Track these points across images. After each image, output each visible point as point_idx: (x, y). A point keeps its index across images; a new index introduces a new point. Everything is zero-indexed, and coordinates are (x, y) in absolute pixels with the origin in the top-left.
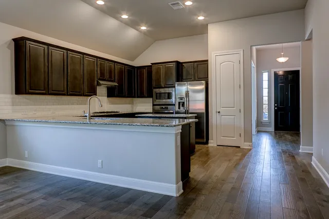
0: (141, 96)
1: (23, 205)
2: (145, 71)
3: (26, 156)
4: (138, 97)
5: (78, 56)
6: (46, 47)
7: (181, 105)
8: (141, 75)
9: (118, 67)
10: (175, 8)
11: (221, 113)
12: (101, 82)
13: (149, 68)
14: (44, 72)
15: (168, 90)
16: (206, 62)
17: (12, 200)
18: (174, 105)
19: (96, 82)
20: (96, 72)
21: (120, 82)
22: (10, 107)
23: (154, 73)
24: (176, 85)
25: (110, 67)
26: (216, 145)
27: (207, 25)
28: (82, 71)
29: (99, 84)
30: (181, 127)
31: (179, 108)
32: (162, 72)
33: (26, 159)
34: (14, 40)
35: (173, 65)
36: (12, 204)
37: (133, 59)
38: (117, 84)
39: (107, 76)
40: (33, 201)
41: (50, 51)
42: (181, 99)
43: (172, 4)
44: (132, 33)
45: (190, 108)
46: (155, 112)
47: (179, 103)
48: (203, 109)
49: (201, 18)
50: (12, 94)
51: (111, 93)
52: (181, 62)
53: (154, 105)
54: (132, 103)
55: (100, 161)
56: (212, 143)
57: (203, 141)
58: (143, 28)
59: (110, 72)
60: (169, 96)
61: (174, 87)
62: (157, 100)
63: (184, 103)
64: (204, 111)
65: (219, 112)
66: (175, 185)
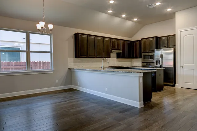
0: (136, 57)
1: (75, 102)
2: (138, 43)
3: (79, 84)
4: (134, 58)
5: (101, 39)
6: (87, 36)
7: (158, 62)
8: (136, 45)
9: (122, 42)
10: (151, 7)
12: (113, 51)
13: (140, 41)
14: (86, 47)
15: (150, 54)
16: (174, 36)
17: (72, 100)
18: (154, 62)
19: (110, 51)
20: (110, 46)
21: (124, 50)
22: (73, 63)
23: (142, 44)
24: (155, 51)
25: (118, 43)
26: (180, 88)
27: (175, 13)
28: (103, 46)
29: (111, 52)
30: (143, 74)
31: (157, 64)
32: (147, 43)
33: (78, 86)
34: (74, 34)
35: (154, 39)
36: (72, 101)
37: (131, 37)
38: (121, 51)
39: (116, 47)
40: (79, 101)
41: (88, 38)
42: (158, 59)
43: (148, 6)
44: (129, 23)
45: (164, 64)
46: (143, 66)
47: (157, 61)
48: (172, 65)
49: (169, 10)
50: (74, 58)
51: (119, 56)
52: (159, 36)
53: (142, 62)
54: (131, 61)
55: (106, 88)
56: (178, 86)
57: (171, 84)
58: (135, 20)
59: (118, 45)
60: (152, 57)
61: (154, 52)
62: (144, 60)
63: (160, 61)
64: (173, 66)
65: (183, 67)
66: (138, 102)
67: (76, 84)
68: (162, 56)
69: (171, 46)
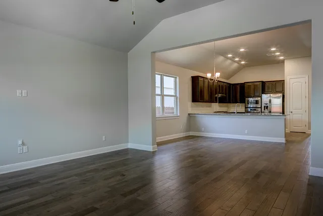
0: (236, 102)
3: (203, 130)
4: (233, 103)
7: (266, 108)
8: (236, 88)
11: (293, 113)
13: (242, 85)
15: (256, 99)
18: (260, 108)
20: (217, 90)
22: (191, 108)
24: (262, 96)
26: (290, 132)
27: (284, 60)
31: (264, 110)
32: (252, 87)
33: (203, 132)
34: (192, 77)
35: (260, 84)
38: (224, 95)
39: (221, 91)
41: (204, 81)
42: (266, 104)
45: (272, 109)
47: (264, 107)
49: (281, 58)
50: (191, 102)
53: (246, 108)
58: (243, 62)
60: (257, 102)
62: (249, 105)
63: (268, 107)
64: (282, 112)
66: (284, 139)
67: (200, 131)
68: (270, 101)
69: (277, 92)
